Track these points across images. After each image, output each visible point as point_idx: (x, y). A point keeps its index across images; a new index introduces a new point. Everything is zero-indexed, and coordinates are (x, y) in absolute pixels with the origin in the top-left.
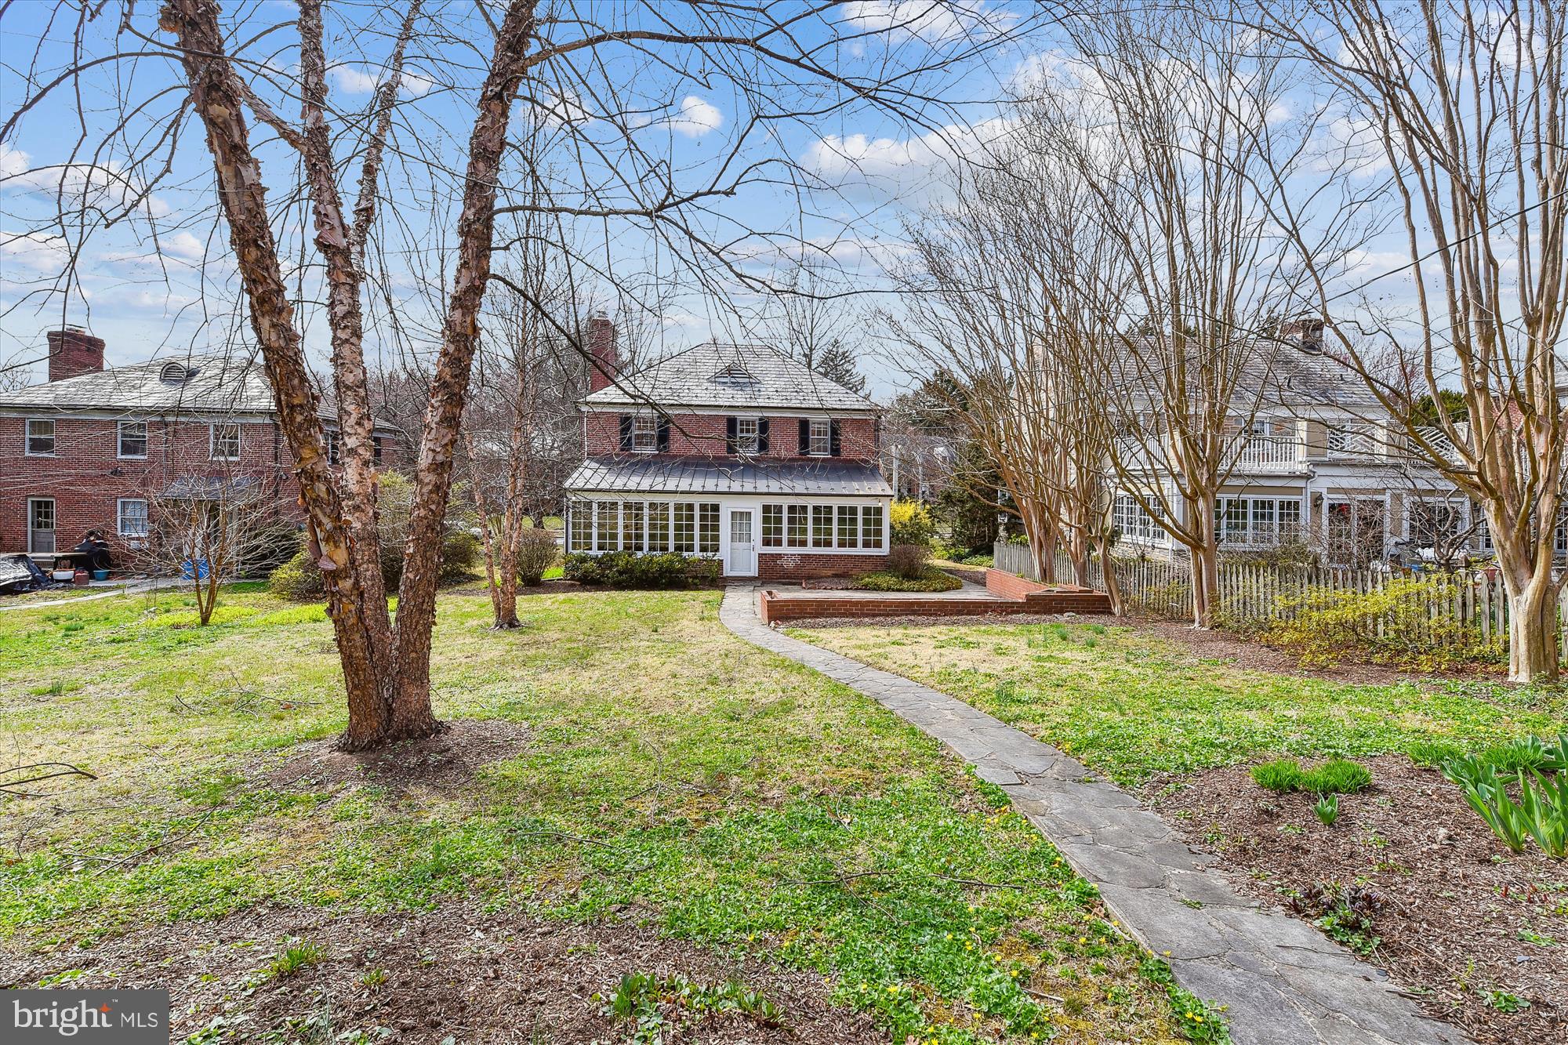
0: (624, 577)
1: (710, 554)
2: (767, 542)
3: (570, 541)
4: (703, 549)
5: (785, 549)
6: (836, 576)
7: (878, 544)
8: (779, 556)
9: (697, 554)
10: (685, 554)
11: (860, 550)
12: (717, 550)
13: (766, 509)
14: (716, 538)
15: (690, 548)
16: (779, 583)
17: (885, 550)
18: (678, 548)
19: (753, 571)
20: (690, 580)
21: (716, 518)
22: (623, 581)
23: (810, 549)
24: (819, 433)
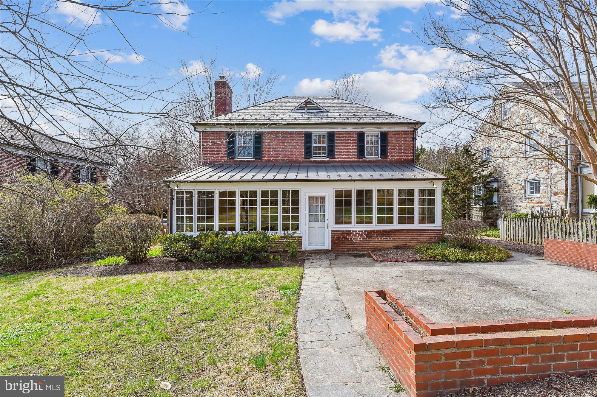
0: (210, 255)
1: (291, 232)
2: (338, 221)
3: (174, 224)
4: (286, 228)
5: (353, 227)
6: (396, 247)
7: (432, 220)
8: (349, 232)
9: (280, 232)
10: (269, 233)
11: (417, 226)
12: (297, 229)
13: (338, 193)
14: (296, 218)
15: (274, 228)
16: (349, 255)
17: (438, 224)
18: (265, 228)
19: (328, 245)
20: (271, 256)
21: (296, 202)
22: (209, 259)
23: (375, 226)
24: (371, 143)
